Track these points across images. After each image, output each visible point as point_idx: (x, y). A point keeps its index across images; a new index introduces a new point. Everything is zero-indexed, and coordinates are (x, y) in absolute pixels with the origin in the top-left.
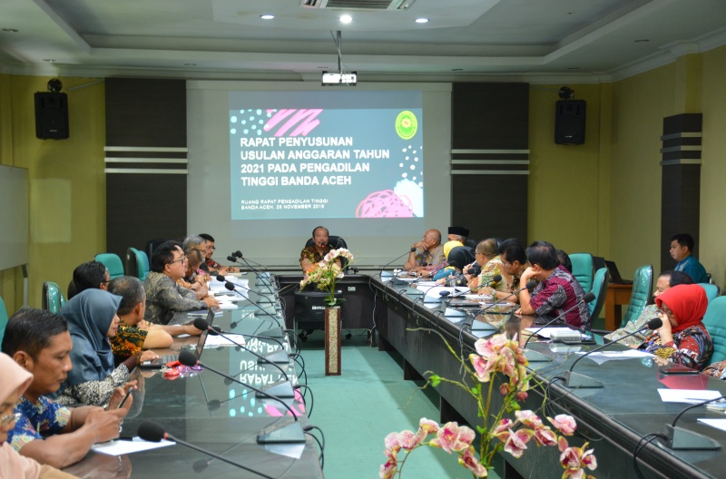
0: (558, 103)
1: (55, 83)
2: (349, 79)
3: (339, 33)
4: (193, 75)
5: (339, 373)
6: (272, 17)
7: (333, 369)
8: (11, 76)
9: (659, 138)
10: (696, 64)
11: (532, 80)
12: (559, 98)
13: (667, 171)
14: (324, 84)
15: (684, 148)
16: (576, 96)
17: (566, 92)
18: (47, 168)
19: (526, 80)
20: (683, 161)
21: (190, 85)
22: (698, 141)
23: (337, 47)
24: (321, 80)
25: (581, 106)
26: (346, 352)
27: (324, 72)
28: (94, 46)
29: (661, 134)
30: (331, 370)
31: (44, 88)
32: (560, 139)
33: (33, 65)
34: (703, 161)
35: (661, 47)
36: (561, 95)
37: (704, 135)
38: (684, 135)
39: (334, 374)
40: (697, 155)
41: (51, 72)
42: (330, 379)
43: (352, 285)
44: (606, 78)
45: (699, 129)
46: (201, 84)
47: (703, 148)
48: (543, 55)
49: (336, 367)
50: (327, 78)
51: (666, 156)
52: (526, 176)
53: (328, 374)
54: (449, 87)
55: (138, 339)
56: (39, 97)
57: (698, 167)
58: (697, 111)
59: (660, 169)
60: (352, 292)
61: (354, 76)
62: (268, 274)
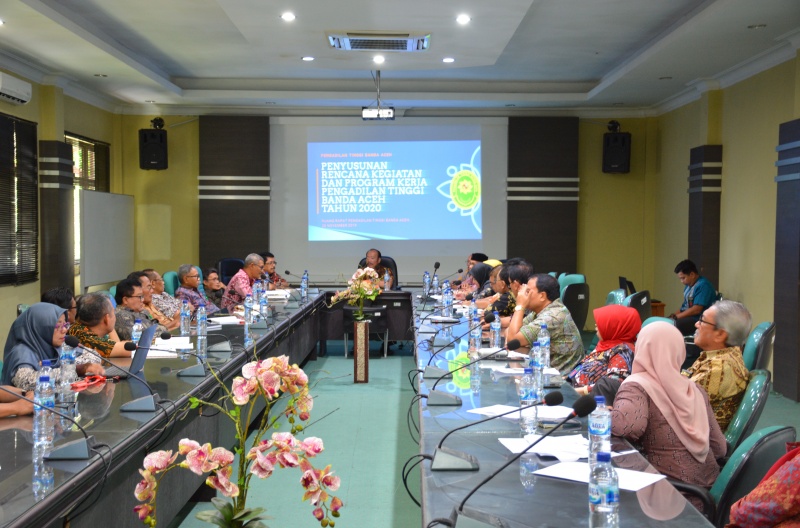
0: (606, 135)
1: (158, 122)
2: (386, 113)
3: (379, 72)
4: (273, 113)
5: (366, 381)
6: (312, 59)
7: (361, 377)
8: (122, 115)
9: (686, 168)
10: (717, 99)
11: (582, 114)
12: (607, 131)
13: (693, 197)
14: (364, 119)
15: (705, 177)
16: (622, 129)
17: (614, 124)
18: (152, 195)
19: (577, 114)
20: (705, 189)
21: (273, 121)
22: (718, 171)
23: (378, 85)
24: (361, 116)
25: (626, 139)
26: (372, 363)
27: (364, 108)
28: (184, 88)
29: (688, 163)
30: (359, 379)
31: (148, 126)
32: (607, 168)
33: (139, 106)
34: (723, 189)
35: (688, 84)
36: (609, 128)
37: (725, 165)
38: (706, 165)
39: (361, 382)
40: (718, 183)
41: (156, 113)
42: (357, 386)
43: (397, 301)
44: (651, 113)
45: (719, 159)
46: (282, 120)
47: (723, 177)
48: (586, 91)
49: (363, 375)
50: (367, 114)
51: (693, 184)
52: (576, 202)
53: (356, 381)
54: (505, 121)
55: (107, 348)
56: (144, 134)
57: (718, 195)
58: (718, 143)
59: (687, 196)
60: (397, 307)
61: (391, 111)
62: (316, 290)
